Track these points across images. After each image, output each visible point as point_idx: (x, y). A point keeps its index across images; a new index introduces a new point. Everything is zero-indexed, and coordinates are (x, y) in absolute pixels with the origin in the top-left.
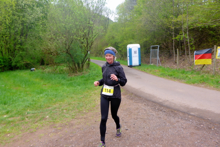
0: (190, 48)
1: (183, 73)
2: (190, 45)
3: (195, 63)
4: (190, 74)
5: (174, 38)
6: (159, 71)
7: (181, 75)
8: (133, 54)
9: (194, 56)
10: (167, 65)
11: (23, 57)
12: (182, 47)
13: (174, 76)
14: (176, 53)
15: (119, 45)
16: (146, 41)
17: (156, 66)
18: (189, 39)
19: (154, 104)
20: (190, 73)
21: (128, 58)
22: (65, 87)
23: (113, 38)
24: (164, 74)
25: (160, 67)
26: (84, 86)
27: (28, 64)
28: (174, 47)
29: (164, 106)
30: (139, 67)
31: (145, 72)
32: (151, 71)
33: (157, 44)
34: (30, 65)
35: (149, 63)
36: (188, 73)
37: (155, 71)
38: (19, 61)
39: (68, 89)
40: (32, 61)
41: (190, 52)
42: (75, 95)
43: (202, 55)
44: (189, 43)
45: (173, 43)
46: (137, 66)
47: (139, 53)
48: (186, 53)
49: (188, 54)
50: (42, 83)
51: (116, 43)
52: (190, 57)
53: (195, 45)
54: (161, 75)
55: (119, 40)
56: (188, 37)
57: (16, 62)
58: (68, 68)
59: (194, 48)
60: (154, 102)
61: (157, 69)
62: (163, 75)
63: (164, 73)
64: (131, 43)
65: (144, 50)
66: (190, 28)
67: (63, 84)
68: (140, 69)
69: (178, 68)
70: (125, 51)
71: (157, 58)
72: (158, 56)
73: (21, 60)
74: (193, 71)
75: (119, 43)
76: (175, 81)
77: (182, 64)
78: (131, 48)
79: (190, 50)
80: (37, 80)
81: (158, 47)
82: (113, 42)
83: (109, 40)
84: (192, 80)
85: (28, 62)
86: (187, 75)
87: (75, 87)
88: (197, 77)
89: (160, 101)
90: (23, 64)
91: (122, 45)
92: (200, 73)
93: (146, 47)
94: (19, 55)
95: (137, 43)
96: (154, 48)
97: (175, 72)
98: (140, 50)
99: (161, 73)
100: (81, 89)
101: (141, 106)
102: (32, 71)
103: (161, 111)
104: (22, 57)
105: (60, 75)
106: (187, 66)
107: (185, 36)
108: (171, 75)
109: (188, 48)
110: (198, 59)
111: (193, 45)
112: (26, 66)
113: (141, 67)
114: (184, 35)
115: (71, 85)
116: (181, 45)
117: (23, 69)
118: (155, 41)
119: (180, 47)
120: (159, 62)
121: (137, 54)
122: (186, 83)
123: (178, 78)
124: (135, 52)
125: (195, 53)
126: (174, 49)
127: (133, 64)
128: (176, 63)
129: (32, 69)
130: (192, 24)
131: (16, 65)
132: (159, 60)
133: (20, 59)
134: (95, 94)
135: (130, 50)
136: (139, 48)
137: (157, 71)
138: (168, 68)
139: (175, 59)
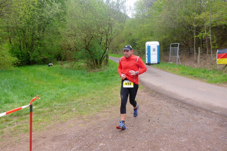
0: (212, 47)
1: (204, 72)
2: (212, 44)
3: (218, 62)
4: (211, 74)
5: (195, 36)
6: (178, 69)
7: (203, 74)
8: (152, 52)
9: (216, 56)
10: (187, 64)
11: (41, 52)
12: (203, 45)
13: (195, 75)
14: (197, 52)
15: (136, 42)
16: (165, 39)
17: (175, 64)
18: (211, 37)
19: (176, 101)
20: (212, 72)
21: (147, 55)
22: (85, 83)
23: (130, 34)
24: (185, 73)
25: (180, 66)
26: (103, 82)
27: (45, 59)
28: (194, 45)
29: (187, 104)
30: (158, 65)
31: (164, 70)
32: (170, 69)
33: (177, 41)
34: (48, 60)
35: (167, 61)
36: (210, 72)
37: (175, 69)
38: (37, 56)
39: (88, 85)
40: (49, 56)
41: (212, 51)
42: (96, 90)
43: (225, 53)
44: (211, 41)
45: (194, 41)
46: (156, 64)
47: (158, 50)
48: (207, 52)
49: (210, 53)
50: (62, 78)
51: (133, 40)
52: (212, 56)
53: (217, 44)
54: (181, 73)
55: (137, 37)
56: (210, 35)
57: (34, 57)
58: (86, 64)
59: (216, 47)
60: (176, 100)
61: (177, 67)
62: (183, 74)
63: (184, 71)
64: (150, 40)
65: (163, 48)
66: (213, 26)
67: (82, 80)
68: (159, 67)
69: (199, 67)
70: (143, 49)
71: (177, 57)
72: (178, 55)
73: (39, 55)
74: (215, 70)
75: (136, 39)
76: (196, 80)
77: (203, 63)
78: (149, 45)
79: (213, 49)
80: (57, 75)
81: (177, 45)
82: (130, 39)
83: (126, 37)
84: (214, 79)
85: (46, 57)
86: (208, 74)
87: (95, 83)
88: (220, 77)
89: (183, 99)
90: (41, 59)
91: (140, 43)
92: (222, 73)
93: (165, 44)
94: (37, 50)
95: (155, 41)
96: (173, 46)
97: (196, 71)
98: (159, 47)
99: (181, 72)
100: (101, 85)
101: (164, 103)
102: (49, 66)
103: (184, 108)
104: (39, 52)
105: (79, 71)
106: (208, 66)
107: (207, 34)
108: (192, 74)
109: (209, 47)
110: (221, 58)
111: (215, 43)
112: (43, 61)
113: (159, 65)
114: (207, 32)
115: (91, 80)
116: (202, 44)
117: (41, 64)
118: (175, 39)
119: (201, 45)
120: (178, 60)
121: (156, 52)
122: (208, 82)
123: (199, 76)
124: (154, 50)
125: (218, 52)
126: (195, 47)
127: (152, 62)
128: (196, 62)
129: (50, 64)
130: (215, 22)
131: (33, 60)
132: (178, 59)
133: (37, 54)
134: (116, 90)
135: (149, 47)
136: (158, 46)
137: (177, 69)
138: (188, 66)
139: (195, 58)
